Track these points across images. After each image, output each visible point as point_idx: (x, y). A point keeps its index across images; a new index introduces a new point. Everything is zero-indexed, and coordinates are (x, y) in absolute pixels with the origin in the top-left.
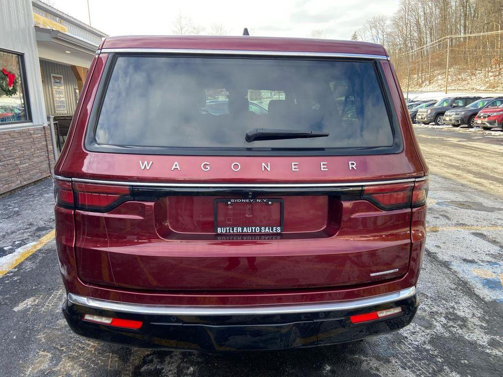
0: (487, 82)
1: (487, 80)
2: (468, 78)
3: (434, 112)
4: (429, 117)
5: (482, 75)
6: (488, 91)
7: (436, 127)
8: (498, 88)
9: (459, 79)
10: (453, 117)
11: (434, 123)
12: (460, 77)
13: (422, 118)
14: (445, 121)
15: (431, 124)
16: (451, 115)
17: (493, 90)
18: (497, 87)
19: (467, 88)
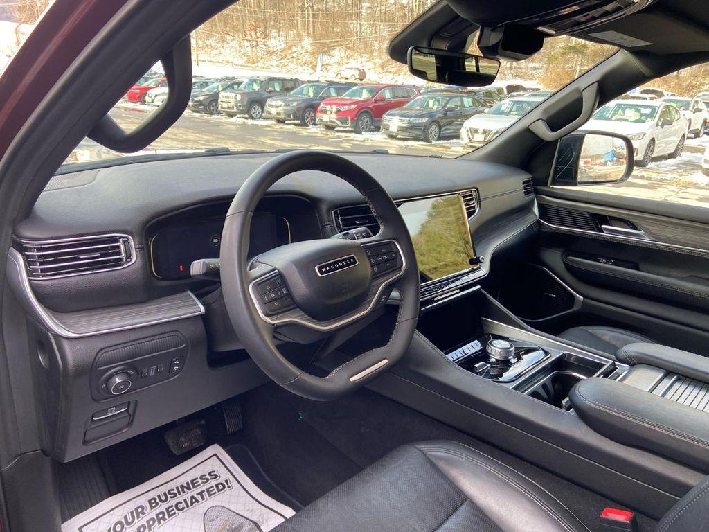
0: (244, 54)
1: (243, 51)
2: (219, 45)
3: (247, 99)
4: (240, 106)
5: (236, 43)
6: (247, 66)
7: (250, 122)
8: (259, 64)
9: (207, 46)
10: (280, 110)
11: (246, 116)
12: (208, 43)
13: (229, 108)
14: (271, 114)
15: (238, 116)
16: (276, 106)
17: (253, 65)
18: (257, 62)
19: (220, 61)
